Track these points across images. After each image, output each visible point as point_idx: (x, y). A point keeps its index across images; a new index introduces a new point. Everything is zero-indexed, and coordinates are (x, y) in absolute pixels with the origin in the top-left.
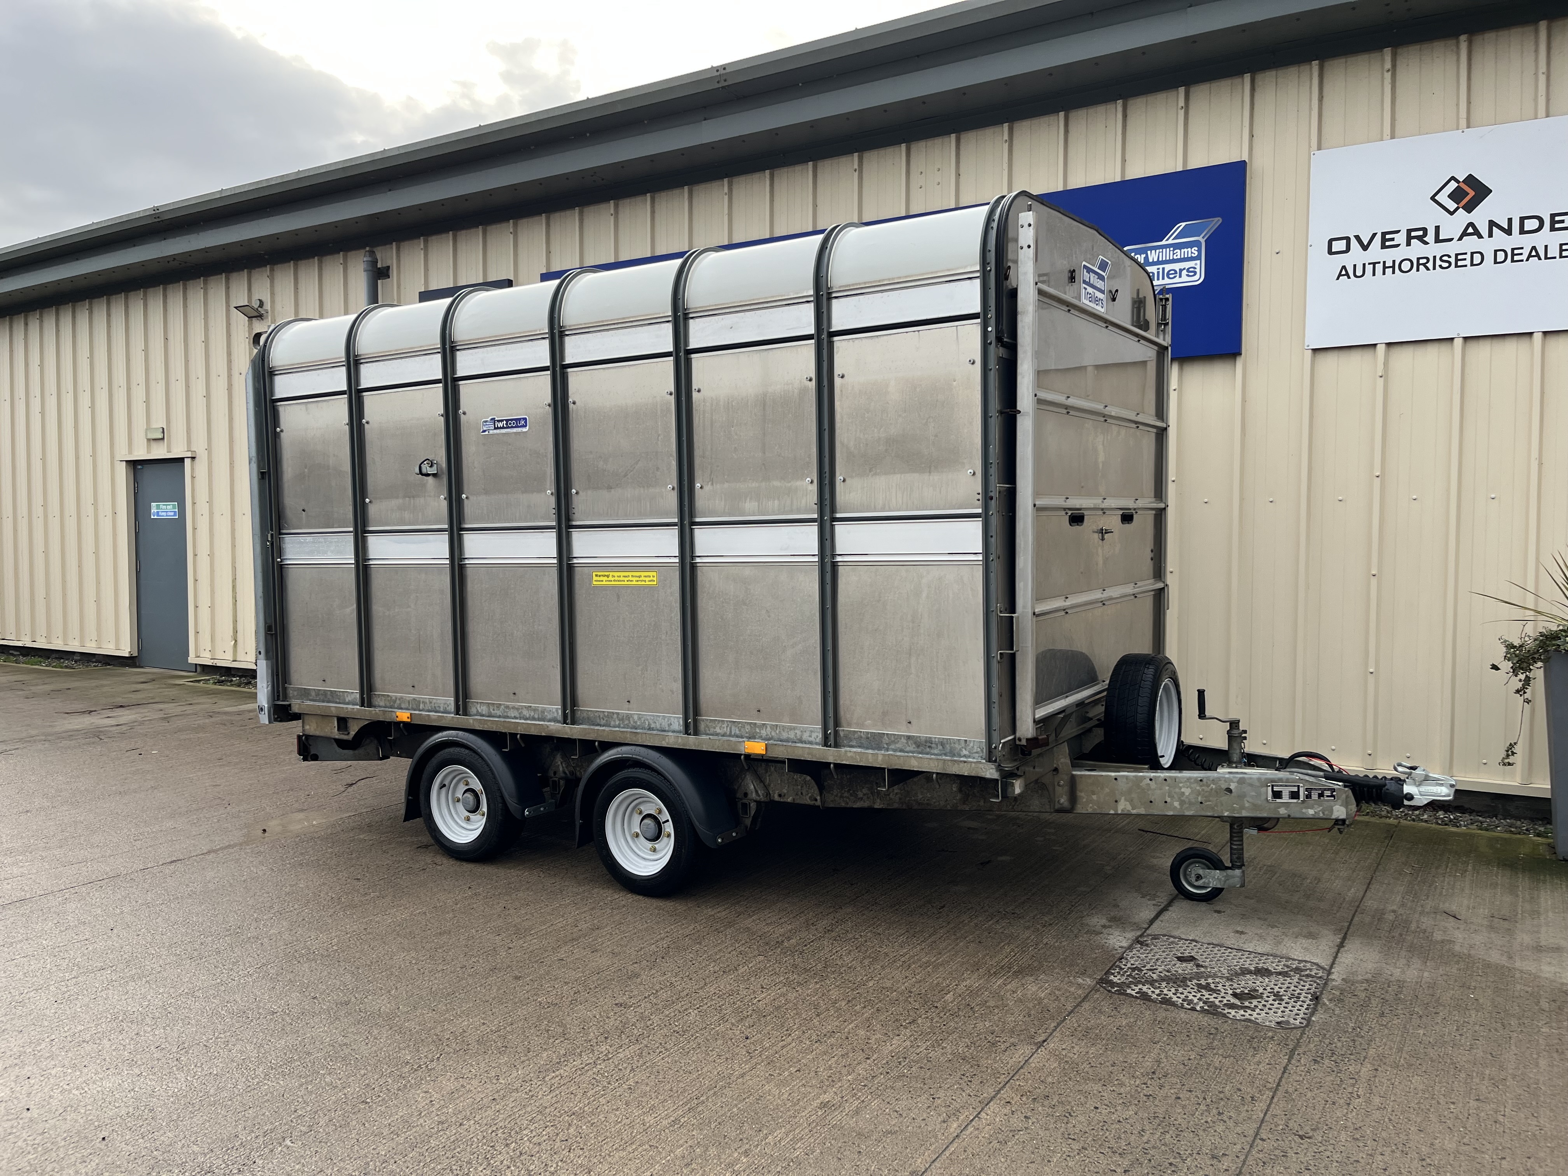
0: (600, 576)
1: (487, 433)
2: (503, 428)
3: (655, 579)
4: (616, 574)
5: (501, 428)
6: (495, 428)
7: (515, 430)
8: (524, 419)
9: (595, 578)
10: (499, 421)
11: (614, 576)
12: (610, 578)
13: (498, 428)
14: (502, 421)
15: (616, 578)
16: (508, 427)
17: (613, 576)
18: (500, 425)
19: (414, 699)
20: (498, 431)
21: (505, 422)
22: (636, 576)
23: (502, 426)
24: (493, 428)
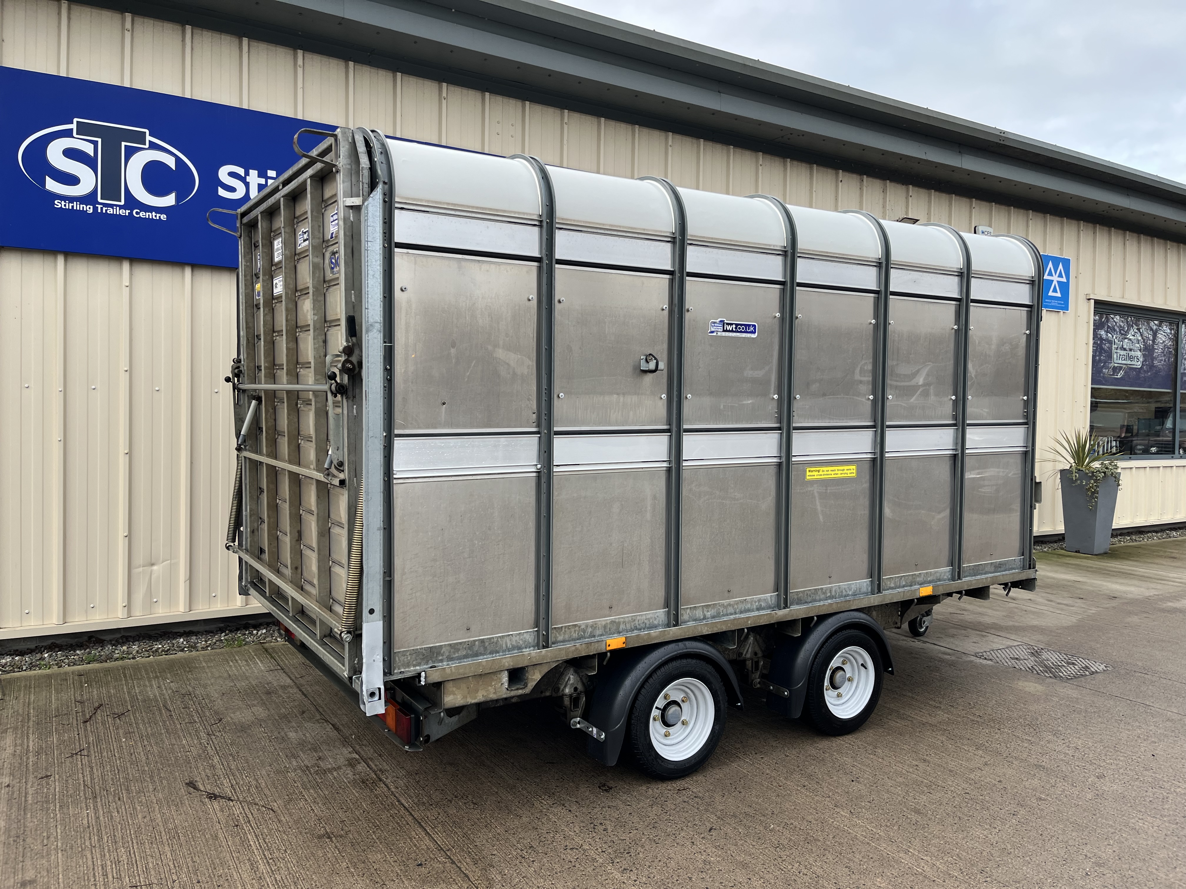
0: (812, 471)
1: (715, 334)
2: (732, 331)
3: (854, 471)
4: (825, 469)
5: (729, 331)
6: (724, 331)
7: (744, 335)
8: (752, 325)
9: (808, 474)
10: (728, 324)
11: (824, 471)
12: (821, 473)
13: (727, 331)
14: (731, 324)
15: (825, 473)
16: (738, 332)
17: (823, 471)
18: (729, 328)
19: (613, 622)
20: (727, 334)
21: (734, 326)
22: (841, 470)
23: (731, 329)
24: (722, 330)
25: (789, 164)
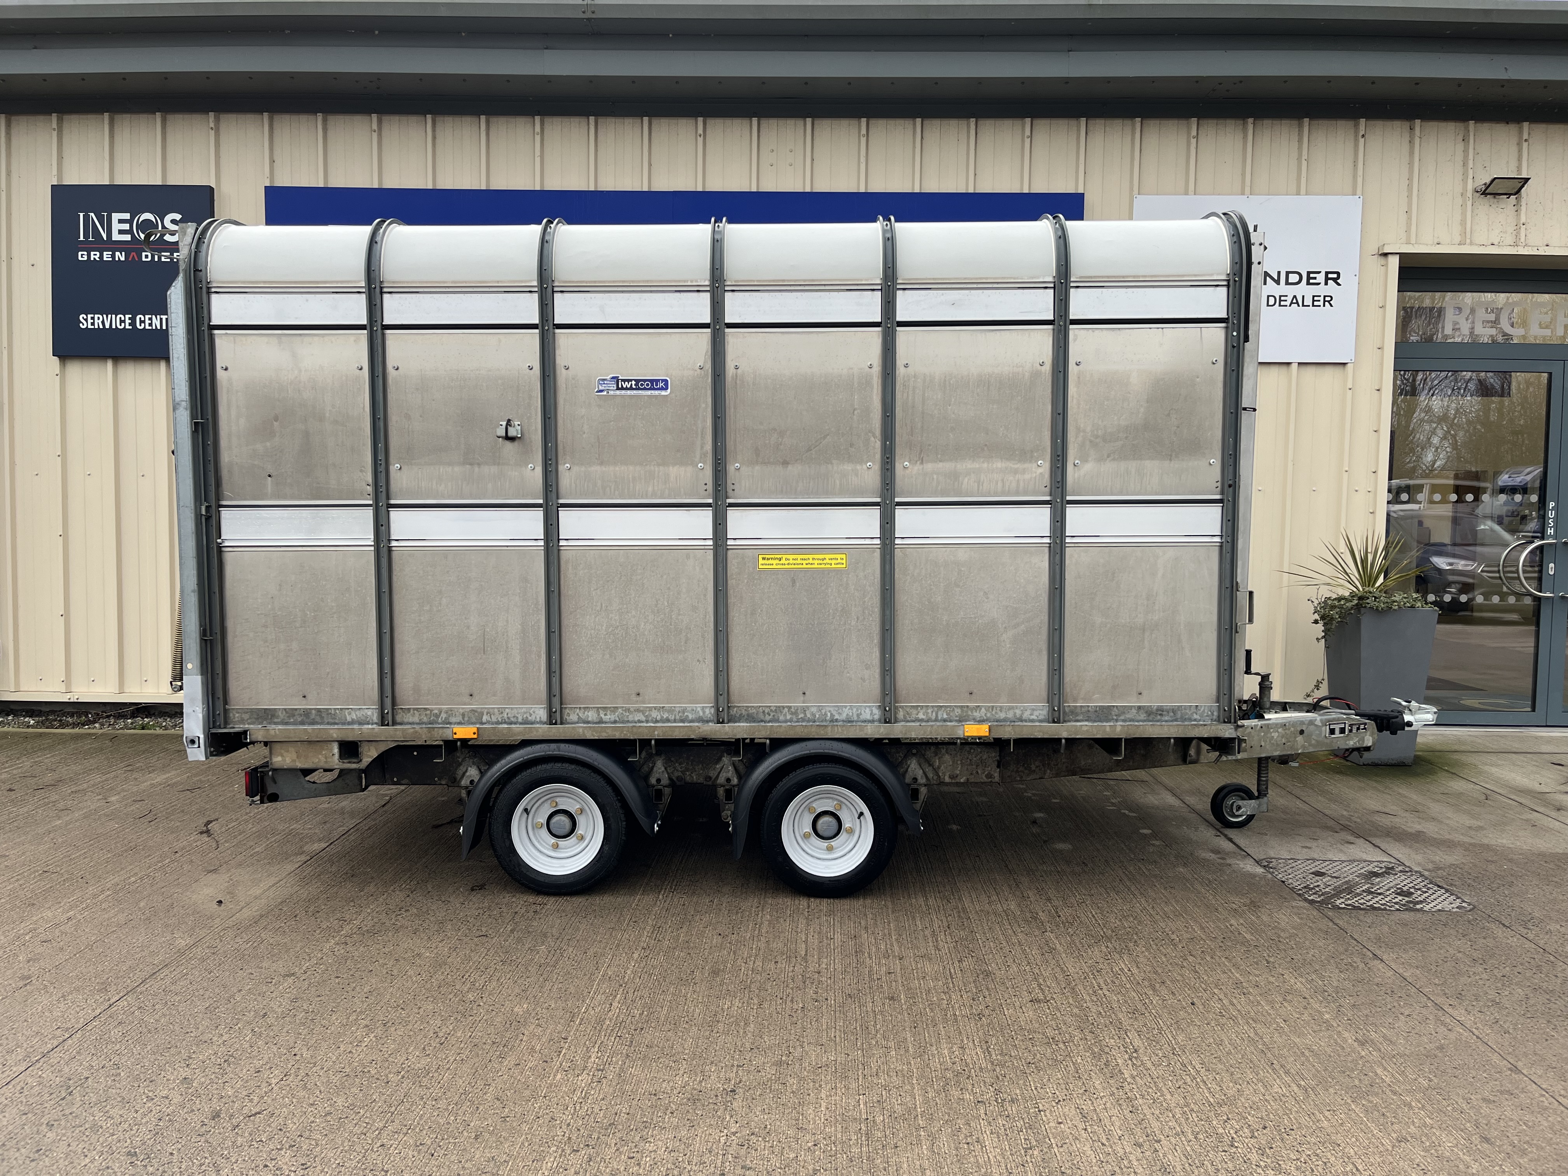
0: (768, 559)
1: (605, 393)
2: (631, 388)
3: (844, 562)
4: (791, 557)
5: (627, 389)
6: (618, 389)
7: (649, 393)
8: (663, 380)
9: (761, 561)
10: (624, 381)
11: (789, 560)
12: (783, 561)
13: (622, 388)
14: (629, 381)
15: (791, 561)
16: (639, 389)
17: (787, 559)
18: (626, 385)
19: (473, 711)
20: (623, 392)
21: (633, 383)
22: (818, 559)
23: (629, 386)
24: (615, 388)
25: (1250, 127)
